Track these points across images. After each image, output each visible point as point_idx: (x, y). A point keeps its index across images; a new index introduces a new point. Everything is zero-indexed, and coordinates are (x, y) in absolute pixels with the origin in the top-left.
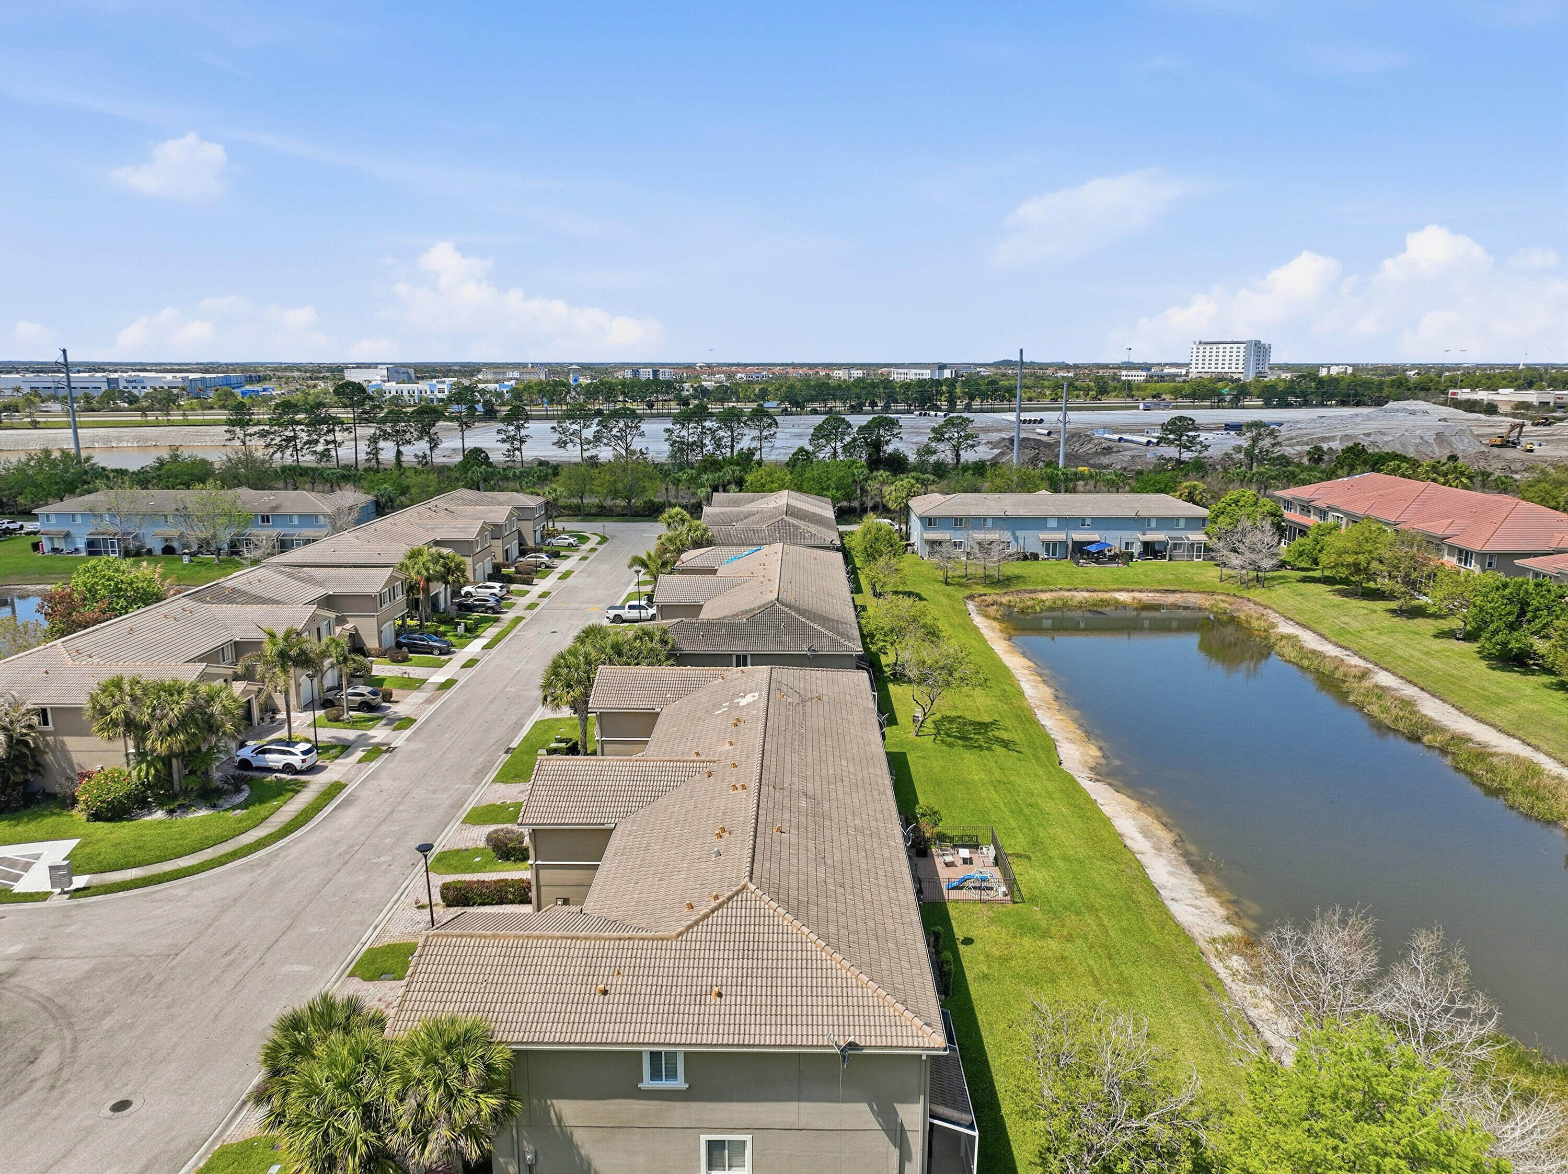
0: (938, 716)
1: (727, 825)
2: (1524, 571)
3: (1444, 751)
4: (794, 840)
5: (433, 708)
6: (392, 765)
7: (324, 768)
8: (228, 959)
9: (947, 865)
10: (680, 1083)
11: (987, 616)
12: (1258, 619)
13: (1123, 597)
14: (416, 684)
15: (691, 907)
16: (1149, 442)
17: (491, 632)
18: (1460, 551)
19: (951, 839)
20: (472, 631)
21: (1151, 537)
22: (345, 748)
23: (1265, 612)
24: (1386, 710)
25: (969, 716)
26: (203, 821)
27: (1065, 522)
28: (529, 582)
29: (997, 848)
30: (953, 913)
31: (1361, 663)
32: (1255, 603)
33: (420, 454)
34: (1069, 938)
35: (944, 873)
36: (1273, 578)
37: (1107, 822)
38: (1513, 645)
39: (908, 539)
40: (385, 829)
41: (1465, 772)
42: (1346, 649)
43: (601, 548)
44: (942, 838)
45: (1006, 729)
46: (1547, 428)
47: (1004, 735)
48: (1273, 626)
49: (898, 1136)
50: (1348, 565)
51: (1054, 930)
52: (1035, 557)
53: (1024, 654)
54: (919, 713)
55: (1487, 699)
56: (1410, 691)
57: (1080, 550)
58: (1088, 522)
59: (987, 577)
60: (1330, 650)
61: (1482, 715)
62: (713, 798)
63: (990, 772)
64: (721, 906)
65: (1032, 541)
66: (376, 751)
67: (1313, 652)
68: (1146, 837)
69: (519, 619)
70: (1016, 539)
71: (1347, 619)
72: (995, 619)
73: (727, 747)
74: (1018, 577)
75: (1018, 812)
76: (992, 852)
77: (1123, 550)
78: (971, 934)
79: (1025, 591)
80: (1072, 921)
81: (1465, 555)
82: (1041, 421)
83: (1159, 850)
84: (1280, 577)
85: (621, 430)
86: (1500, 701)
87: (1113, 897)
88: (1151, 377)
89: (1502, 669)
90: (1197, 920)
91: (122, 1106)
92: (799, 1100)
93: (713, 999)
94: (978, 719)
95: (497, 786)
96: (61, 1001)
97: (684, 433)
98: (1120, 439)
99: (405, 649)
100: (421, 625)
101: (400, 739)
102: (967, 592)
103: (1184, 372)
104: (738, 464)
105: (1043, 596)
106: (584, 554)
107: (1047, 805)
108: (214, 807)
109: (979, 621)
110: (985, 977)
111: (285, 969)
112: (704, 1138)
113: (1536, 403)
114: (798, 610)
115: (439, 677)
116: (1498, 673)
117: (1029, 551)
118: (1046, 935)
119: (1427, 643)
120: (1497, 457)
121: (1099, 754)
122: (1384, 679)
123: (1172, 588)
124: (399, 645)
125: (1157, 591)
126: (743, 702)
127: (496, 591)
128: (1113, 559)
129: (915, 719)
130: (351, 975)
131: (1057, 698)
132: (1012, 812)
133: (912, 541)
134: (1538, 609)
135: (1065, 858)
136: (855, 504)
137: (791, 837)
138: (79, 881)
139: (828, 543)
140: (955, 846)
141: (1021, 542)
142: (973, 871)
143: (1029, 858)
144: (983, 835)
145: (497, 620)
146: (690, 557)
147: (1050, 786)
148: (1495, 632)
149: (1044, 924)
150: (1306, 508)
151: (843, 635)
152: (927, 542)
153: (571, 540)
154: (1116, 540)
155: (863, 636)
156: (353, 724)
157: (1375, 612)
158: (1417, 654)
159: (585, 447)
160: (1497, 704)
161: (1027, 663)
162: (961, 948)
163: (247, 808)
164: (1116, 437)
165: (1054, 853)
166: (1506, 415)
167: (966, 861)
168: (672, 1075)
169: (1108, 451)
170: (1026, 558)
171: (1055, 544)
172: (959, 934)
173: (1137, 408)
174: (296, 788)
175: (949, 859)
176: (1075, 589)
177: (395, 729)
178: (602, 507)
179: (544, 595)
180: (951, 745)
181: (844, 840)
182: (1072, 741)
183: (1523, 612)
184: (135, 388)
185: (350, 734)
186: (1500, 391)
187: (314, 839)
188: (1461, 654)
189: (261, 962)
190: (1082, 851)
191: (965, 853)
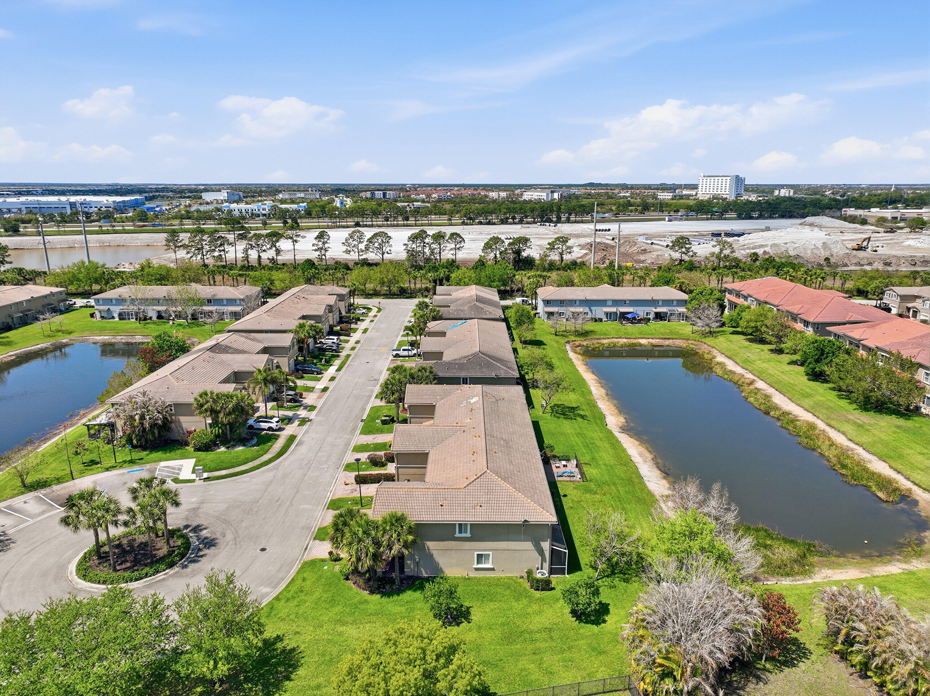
0: (552, 404)
1: (475, 450)
2: (829, 333)
3: (778, 419)
4: (500, 456)
5: (322, 400)
6: (313, 427)
7: (284, 429)
8: (278, 503)
9: (557, 467)
10: (468, 535)
11: (576, 353)
12: (708, 354)
13: (643, 341)
14: (311, 390)
15: (467, 478)
16: (667, 246)
17: (337, 363)
18: (805, 321)
19: (558, 457)
20: (328, 363)
21: (659, 310)
22: (289, 420)
23: (712, 350)
24: (757, 400)
25: (566, 404)
26: (242, 451)
27: (617, 303)
28: (348, 335)
29: (577, 460)
30: (559, 485)
31: (752, 377)
32: (708, 345)
33: (271, 257)
34: (604, 494)
35: (555, 470)
36: (718, 332)
37: (624, 450)
38: (817, 369)
39: (536, 309)
40: (320, 454)
41: (784, 428)
42: (746, 370)
43: (379, 315)
44: (555, 457)
45: (583, 410)
46: (891, 234)
47: (582, 413)
48: (714, 357)
49: (541, 552)
50: (753, 327)
51: (599, 491)
52: (601, 320)
53: (593, 373)
54: (544, 403)
55: (803, 395)
56: (771, 391)
57: (623, 316)
58: (627, 302)
59: (576, 331)
60: (739, 370)
61: (799, 402)
62: (467, 441)
63: (575, 429)
64: (478, 478)
65: (600, 312)
66: (304, 421)
67: (731, 371)
68: (641, 456)
69: (348, 356)
70: (591, 311)
71: (749, 354)
72: (580, 354)
73: (469, 420)
74: (592, 331)
75: (587, 446)
76: (575, 462)
77: (645, 316)
78: (567, 493)
79: (595, 339)
80: (606, 488)
81: (806, 323)
82: (609, 230)
83: (645, 462)
84: (723, 331)
85: (380, 244)
86: (808, 396)
87: (623, 480)
88: (675, 196)
89: (813, 381)
90: (657, 489)
91: (263, 550)
92: (508, 541)
93: (479, 507)
94: (570, 405)
95: (362, 436)
96: (223, 517)
97: (414, 246)
98: (652, 243)
99: (300, 372)
100: (305, 360)
101: (312, 415)
102: (566, 340)
103: (694, 194)
104: (447, 268)
105: (604, 341)
106: (371, 319)
107: (598, 443)
108: (244, 445)
109: (571, 355)
110: (571, 508)
111: (301, 507)
112: (476, 553)
113: (890, 218)
114: (489, 356)
115: (320, 386)
116: (811, 382)
117: (598, 317)
118: (596, 493)
119: (783, 367)
120: (855, 256)
121: (624, 421)
122: (760, 384)
123: (668, 337)
124: (297, 370)
125: (661, 339)
126: (472, 401)
127: (335, 341)
128: (640, 321)
129: (542, 406)
130: (328, 509)
131: (607, 394)
132: (584, 446)
133: (538, 311)
134: (828, 353)
135: (605, 465)
136: (508, 288)
137: (499, 454)
138: (205, 475)
139: (498, 317)
140: (560, 460)
141: (594, 312)
142: (567, 469)
143: (590, 465)
144: (572, 455)
145: (338, 356)
146: (432, 326)
147: (601, 435)
148: (810, 363)
149: (595, 489)
150: (738, 295)
151: (509, 368)
152: (546, 312)
153: (364, 311)
154: (641, 312)
155: (518, 367)
156: (290, 408)
157: (763, 350)
158: (777, 373)
159: (361, 254)
160: (806, 397)
161: (594, 377)
162: (562, 498)
163: (258, 446)
164: (650, 242)
165: (601, 463)
166: (872, 225)
167: (564, 466)
168: (466, 532)
169: (644, 251)
170: (596, 321)
171: (611, 314)
172: (562, 493)
173: (664, 220)
174: (276, 437)
175: (557, 465)
176: (620, 338)
177: (309, 411)
178: (375, 290)
179: (357, 342)
180: (558, 418)
181: (518, 455)
182: (612, 415)
183: (822, 354)
184: (86, 207)
185: (290, 413)
186: (872, 210)
187: (292, 458)
188: (797, 373)
189: (291, 504)
190: (612, 462)
191: (564, 463)
